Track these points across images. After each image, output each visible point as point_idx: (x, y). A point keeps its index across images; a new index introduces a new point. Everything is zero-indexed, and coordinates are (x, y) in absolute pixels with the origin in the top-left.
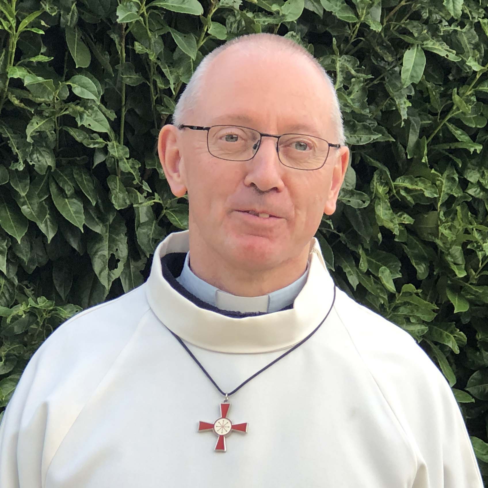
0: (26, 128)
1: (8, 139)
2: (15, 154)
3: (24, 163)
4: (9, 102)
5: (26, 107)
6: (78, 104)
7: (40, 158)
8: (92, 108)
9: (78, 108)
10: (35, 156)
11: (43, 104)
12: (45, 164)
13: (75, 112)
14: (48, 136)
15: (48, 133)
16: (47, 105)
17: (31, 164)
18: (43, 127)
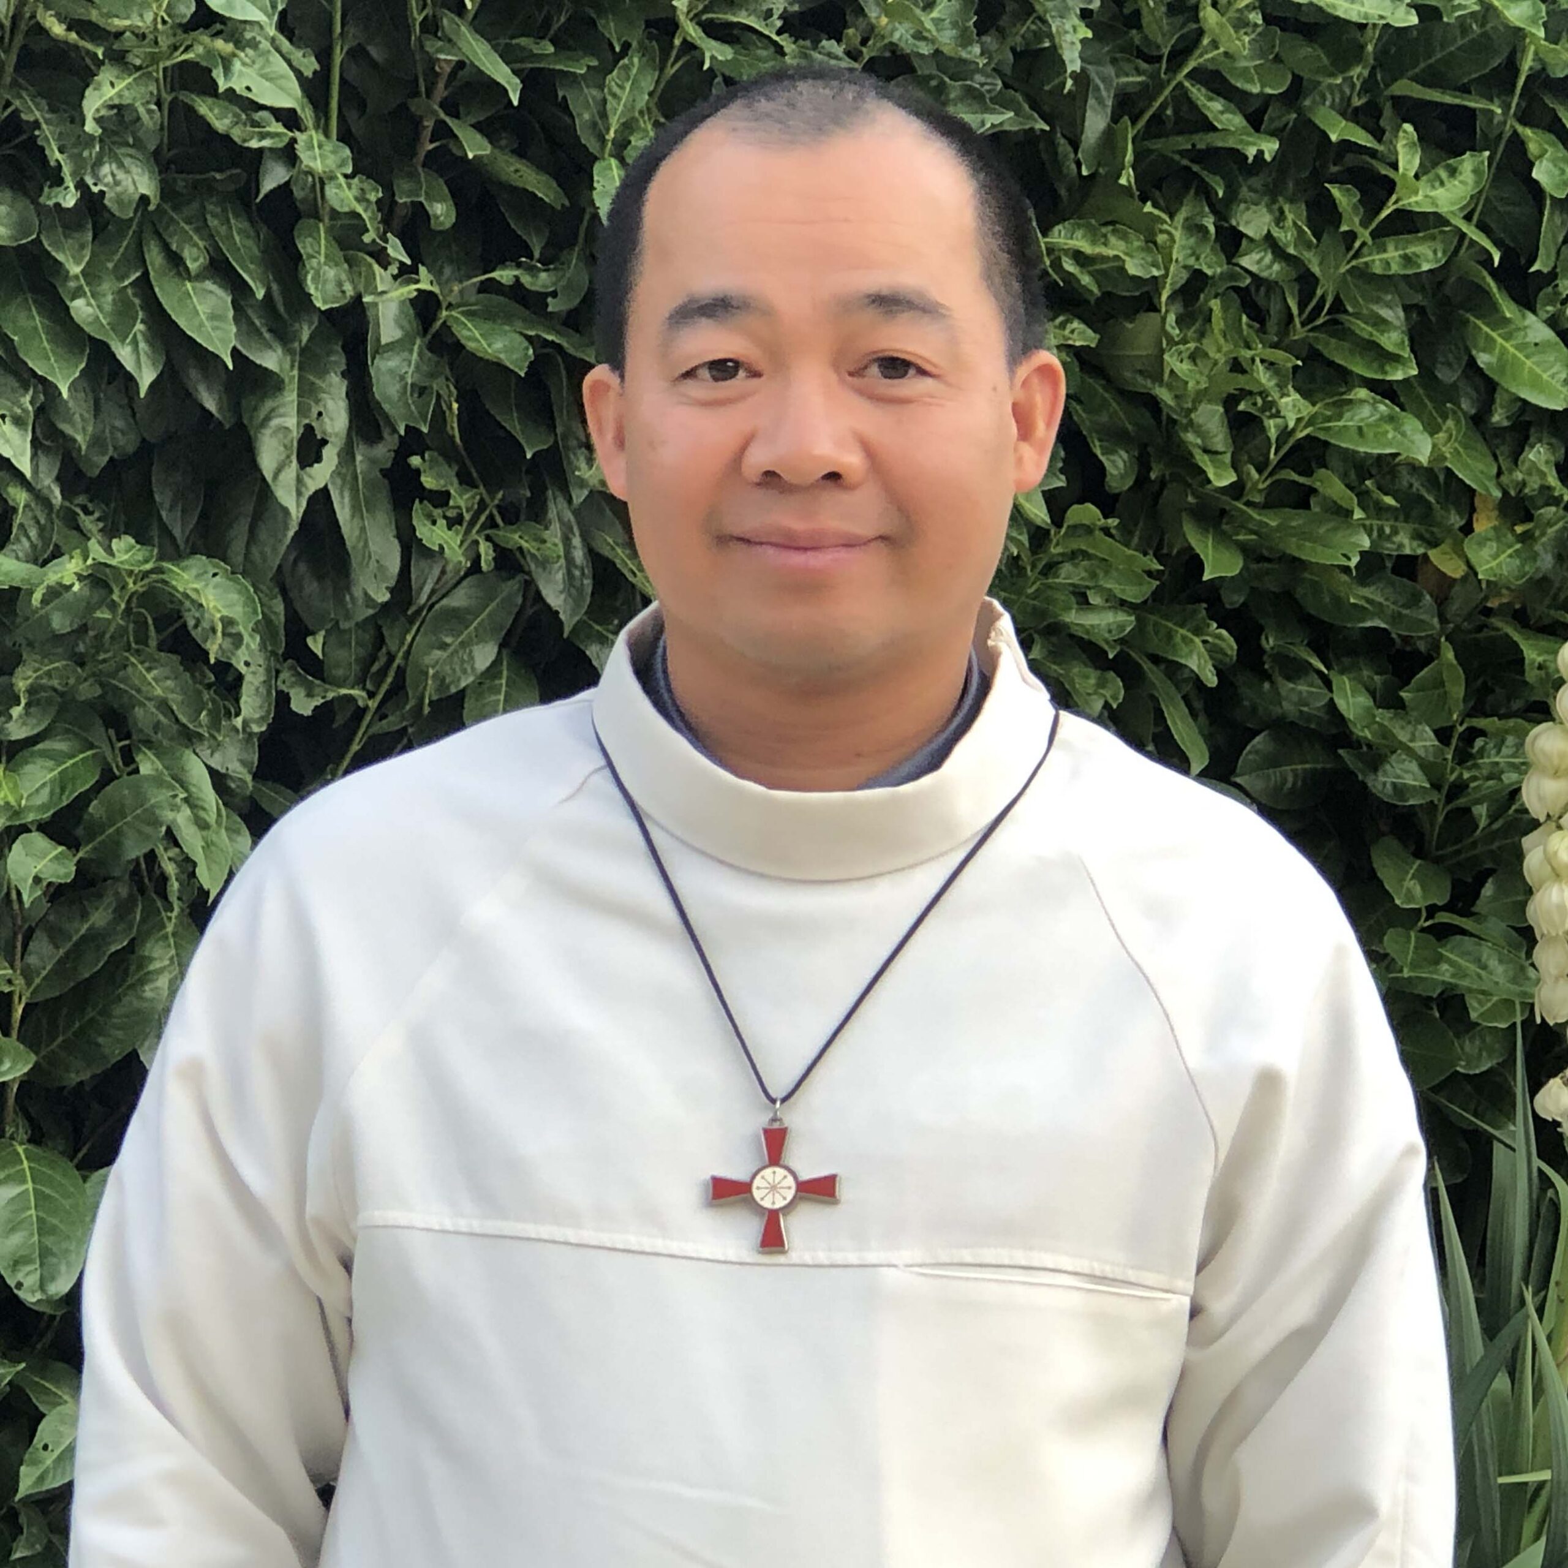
0: (82, 97)
1: (36, 125)
2: (53, 163)
3: (76, 188)
4: (40, 30)
5: (82, 43)
6: (218, 34)
7: (120, 175)
8: (254, 44)
9: (220, 44)
10: (106, 169)
11: (128, 34)
12: (131, 189)
13: (210, 53)
14: (139, 119)
15: (141, 110)
16: (137, 35)
17: (95, 189)
18: (126, 93)
